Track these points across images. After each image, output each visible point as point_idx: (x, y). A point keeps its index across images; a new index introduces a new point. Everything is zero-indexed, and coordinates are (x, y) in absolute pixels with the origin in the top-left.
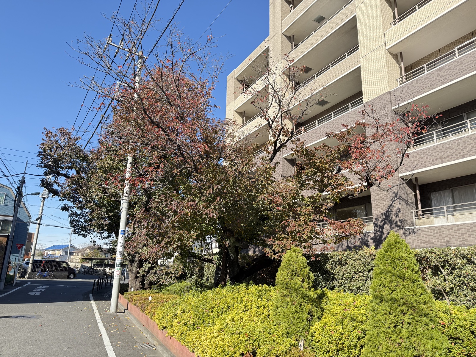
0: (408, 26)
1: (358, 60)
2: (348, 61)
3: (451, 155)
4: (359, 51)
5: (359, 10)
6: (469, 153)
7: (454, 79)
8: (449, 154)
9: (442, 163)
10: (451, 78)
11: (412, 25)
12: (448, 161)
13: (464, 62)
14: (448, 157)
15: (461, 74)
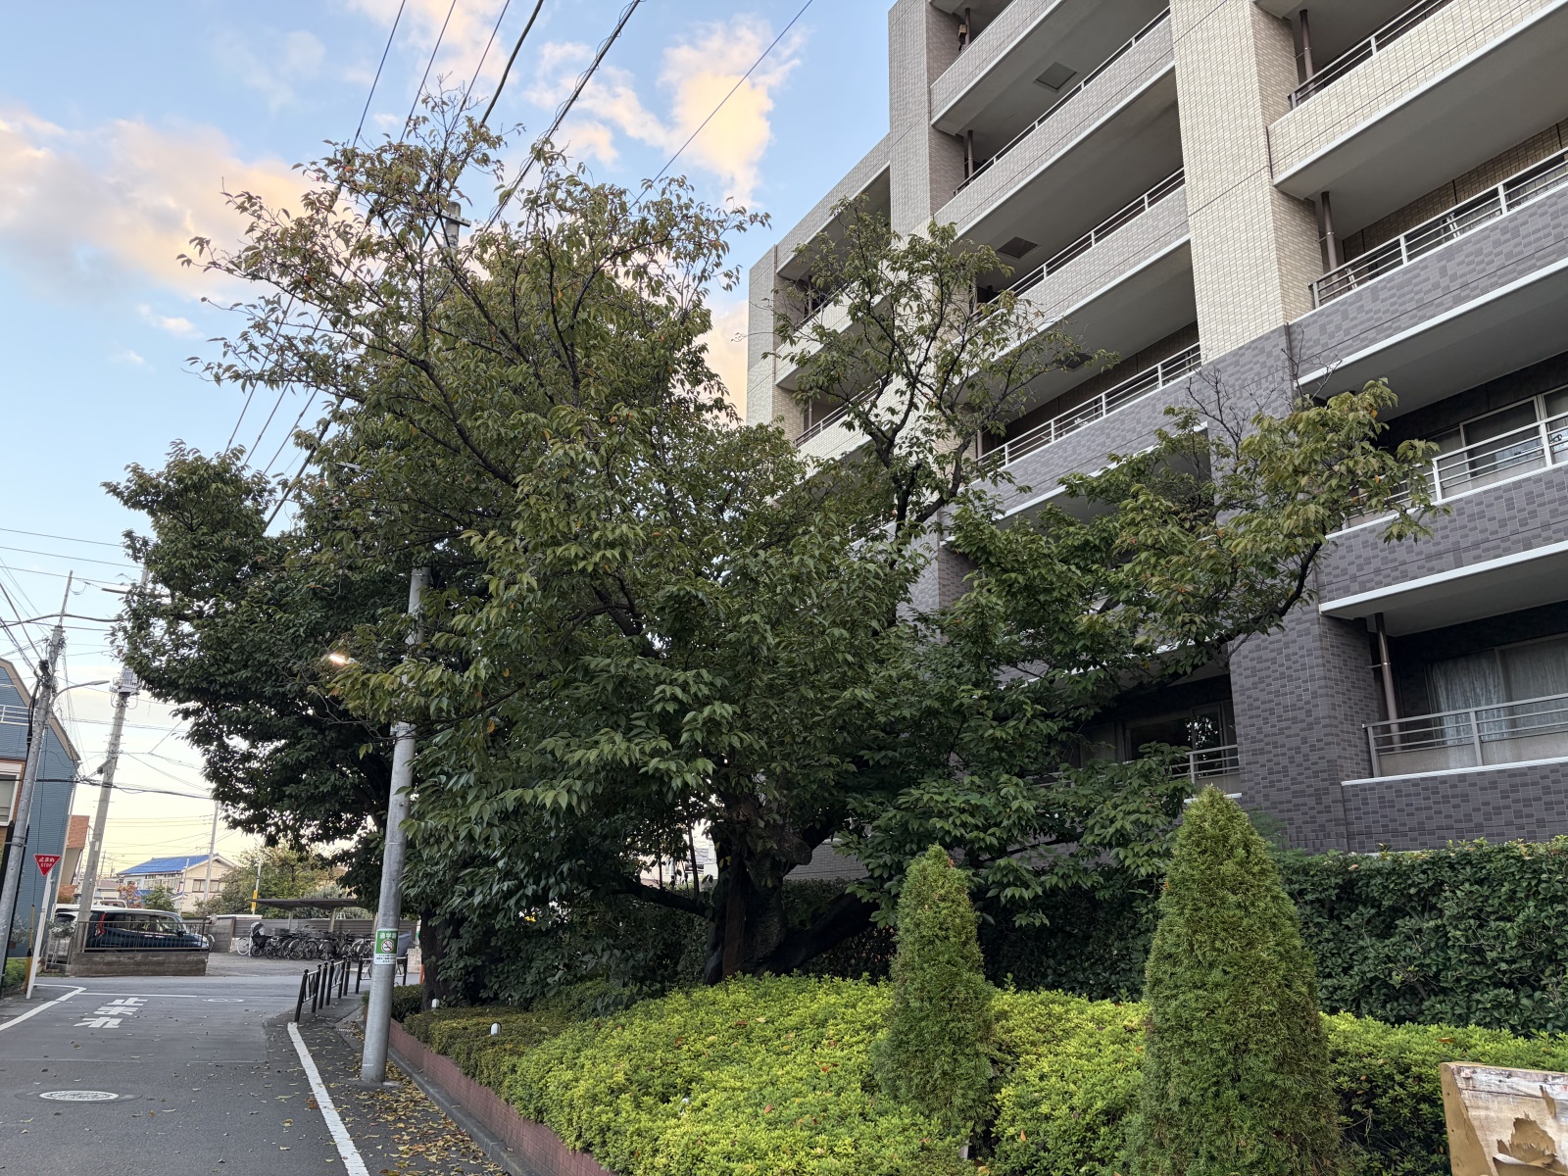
0: (1343, 108)
1: (1183, 218)
2: (1150, 222)
3: (1487, 540)
4: (1184, 190)
5: (1182, 52)
6: (1544, 534)
7: (1494, 286)
8: (1480, 537)
9: (1459, 565)
11: (1358, 103)
13: (1523, 231)
14: (1476, 545)
15: (1514, 271)
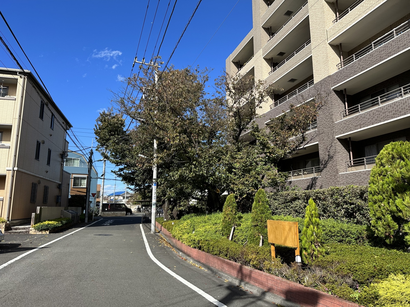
1: (311, 50)
3: (365, 123)
4: (311, 44)
5: (310, 12)
7: (368, 67)
8: (364, 122)
9: (361, 128)
10: (366, 67)
12: (364, 127)
